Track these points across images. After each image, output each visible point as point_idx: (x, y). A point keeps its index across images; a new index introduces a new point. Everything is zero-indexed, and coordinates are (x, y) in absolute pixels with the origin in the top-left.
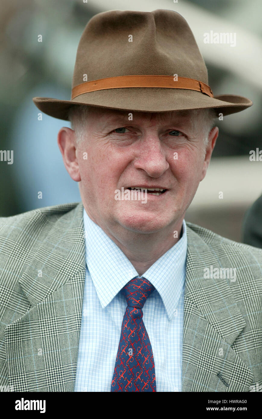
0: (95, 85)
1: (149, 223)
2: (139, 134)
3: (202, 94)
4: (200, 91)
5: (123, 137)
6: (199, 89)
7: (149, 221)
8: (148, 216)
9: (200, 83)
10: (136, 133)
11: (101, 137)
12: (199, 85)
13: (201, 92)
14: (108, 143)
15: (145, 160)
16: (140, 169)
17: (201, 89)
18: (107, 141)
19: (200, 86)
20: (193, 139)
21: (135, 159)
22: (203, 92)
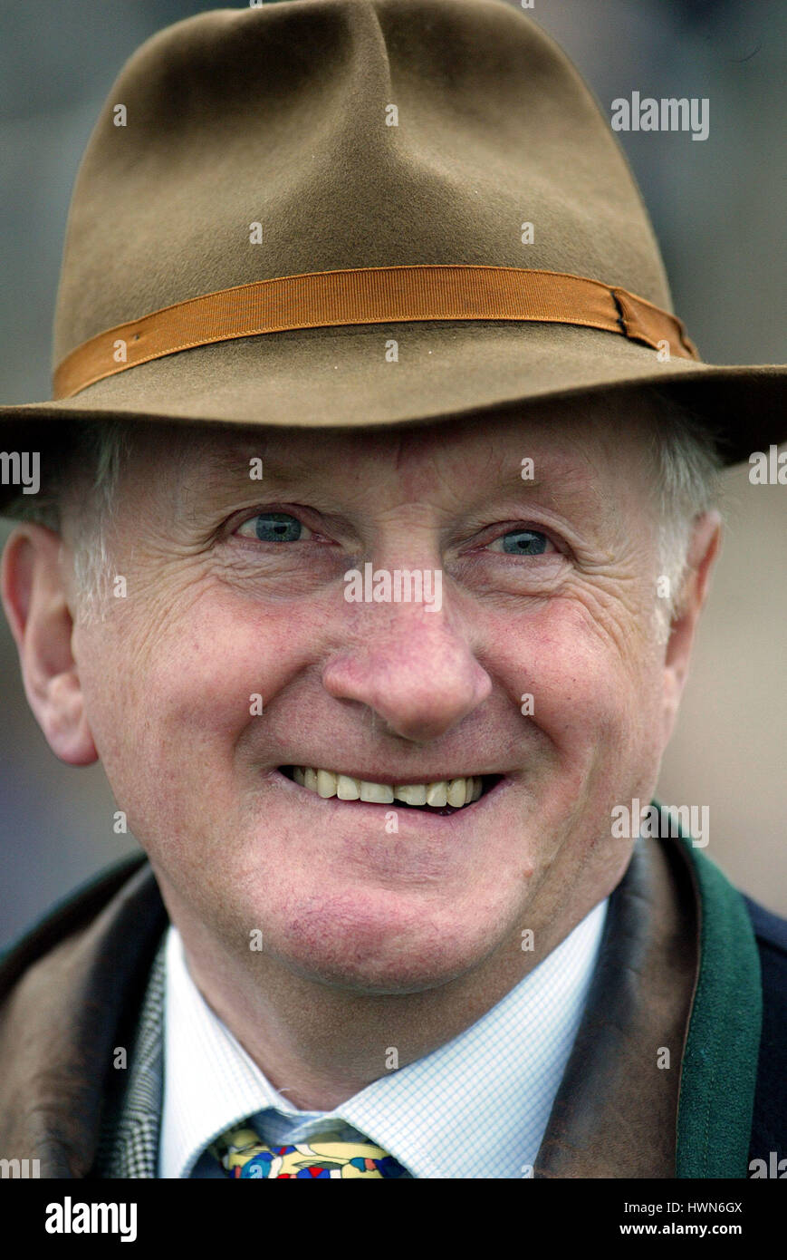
0: (139, 340)
1: (397, 939)
2: (350, 547)
3: (626, 342)
4: (616, 328)
5: (271, 559)
6: (611, 320)
7: (400, 930)
8: (392, 909)
9: (617, 295)
10: (336, 544)
11: (176, 556)
12: (612, 303)
13: (624, 333)
14: (203, 577)
15: (378, 663)
16: (348, 702)
17: (620, 323)
18: (198, 570)
19: (619, 307)
20: (605, 563)
21: (327, 655)
22: (630, 335)
